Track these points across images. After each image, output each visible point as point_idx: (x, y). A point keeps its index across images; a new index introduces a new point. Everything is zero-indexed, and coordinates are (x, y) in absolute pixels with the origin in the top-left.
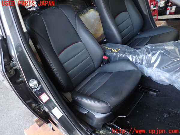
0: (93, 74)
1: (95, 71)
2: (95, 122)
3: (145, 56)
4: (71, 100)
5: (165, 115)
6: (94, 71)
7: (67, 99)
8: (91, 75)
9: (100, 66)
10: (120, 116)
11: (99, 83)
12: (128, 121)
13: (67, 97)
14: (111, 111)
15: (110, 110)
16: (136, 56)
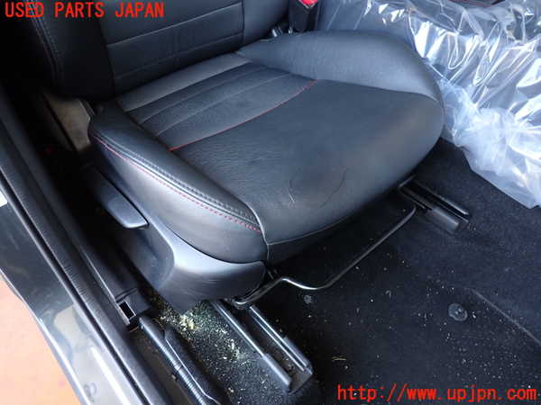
0: (223, 59)
1: (239, 53)
2: (169, 279)
3: (501, 47)
4: (82, 143)
5: (456, 312)
6: (232, 48)
7: (65, 133)
8: (212, 62)
9: (267, 35)
10: (289, 281)
11: (241, 105)
12: (310, 297)
13: (65, 126)
14: (262, 258)
15: (256, 252)
16: (456, 35)
